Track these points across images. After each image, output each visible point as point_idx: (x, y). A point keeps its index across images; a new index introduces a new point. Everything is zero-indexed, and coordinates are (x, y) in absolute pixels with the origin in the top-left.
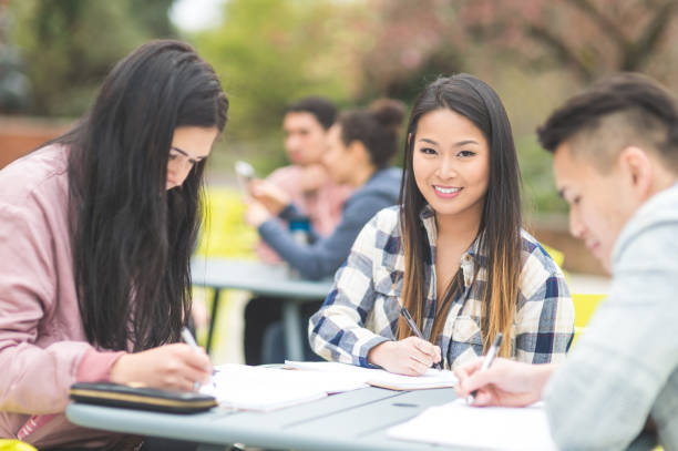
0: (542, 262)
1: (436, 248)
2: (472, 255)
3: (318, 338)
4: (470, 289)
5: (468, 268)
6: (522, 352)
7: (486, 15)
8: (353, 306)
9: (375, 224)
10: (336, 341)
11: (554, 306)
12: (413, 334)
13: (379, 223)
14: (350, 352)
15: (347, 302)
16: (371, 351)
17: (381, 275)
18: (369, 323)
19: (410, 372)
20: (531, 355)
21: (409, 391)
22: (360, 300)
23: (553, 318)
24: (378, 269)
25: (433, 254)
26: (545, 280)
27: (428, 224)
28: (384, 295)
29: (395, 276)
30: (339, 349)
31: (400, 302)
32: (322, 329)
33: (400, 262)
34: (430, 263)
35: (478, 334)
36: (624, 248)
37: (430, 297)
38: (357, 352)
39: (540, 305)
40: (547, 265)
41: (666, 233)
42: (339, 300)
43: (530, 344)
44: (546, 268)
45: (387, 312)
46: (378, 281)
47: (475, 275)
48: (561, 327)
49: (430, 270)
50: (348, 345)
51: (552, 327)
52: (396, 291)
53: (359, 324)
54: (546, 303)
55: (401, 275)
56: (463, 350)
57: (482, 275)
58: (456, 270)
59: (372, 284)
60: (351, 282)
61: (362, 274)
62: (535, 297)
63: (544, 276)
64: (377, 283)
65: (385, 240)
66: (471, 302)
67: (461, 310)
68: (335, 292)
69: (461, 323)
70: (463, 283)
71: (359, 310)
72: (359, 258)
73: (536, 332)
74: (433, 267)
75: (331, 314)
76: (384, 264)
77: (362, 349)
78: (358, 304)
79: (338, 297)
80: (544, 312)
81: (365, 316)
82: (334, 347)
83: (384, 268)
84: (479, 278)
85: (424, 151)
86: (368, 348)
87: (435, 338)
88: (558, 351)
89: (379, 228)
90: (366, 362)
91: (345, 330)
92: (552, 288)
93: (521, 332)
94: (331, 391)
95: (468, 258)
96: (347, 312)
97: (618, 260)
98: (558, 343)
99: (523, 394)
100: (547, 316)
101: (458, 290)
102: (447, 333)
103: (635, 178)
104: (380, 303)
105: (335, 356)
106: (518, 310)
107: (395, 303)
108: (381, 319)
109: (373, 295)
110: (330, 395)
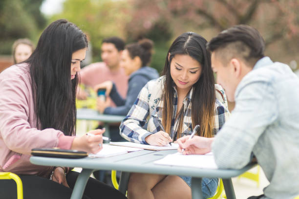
8: (137, 120)
10: (131, 136)
14: (138, 140)
26: (217, 108)
28: (153, 116)
29: (158, 109)
30: (133, 139)
32: (124, 130)
33: (161, 104)
36: (239, 92)
41: (255, 86)
44: (217, 103)
45: (155, 123)
50: (136, 137)
52: (158, 114)
54: (220, 117)
55: (161, 108)
60: (138, 112)
66: (185, 117)
72: (143, 103)
73: (218, 127)
77: (142, 138)
84: (188, 108)
86: (145, 137)
91: (134, 131)
95: (186, 100)
97: (237, 96)
99: (204, 149)
103: (235, 69)
110: (128, 152)
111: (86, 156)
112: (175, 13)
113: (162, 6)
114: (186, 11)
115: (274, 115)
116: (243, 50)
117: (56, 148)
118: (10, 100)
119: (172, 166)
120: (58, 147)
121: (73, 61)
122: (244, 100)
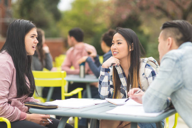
26: (151, 72)
62: (149, 76)
94: (96, 103)
103: (169, 44)
111: (57, 108)
112: (142, 9)
113: (133, 5)
115: (179, 81)
116: (178, 34)
119: (117, 114)
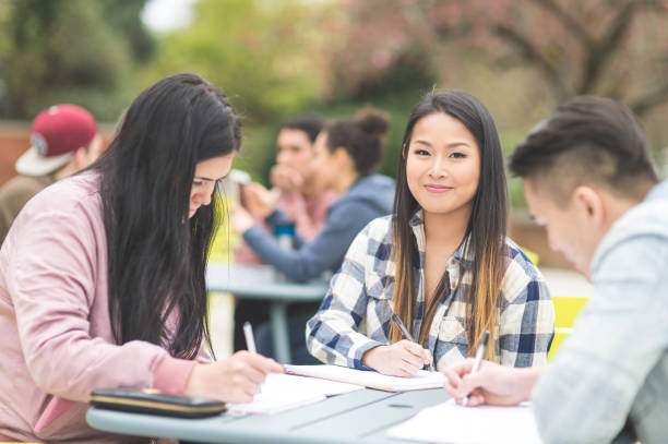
0: (524, 267)
1: (424, 254)
2: (458, 259)
3: (315, 341)
4: (456, 292)
5: (453, 272)
6: (505, 352)
7: (453, 15)
8: (346, 310)
9: (367, 233)
10: (332, 344)
11: (535, 309)
12: (404, 337)
13: (371, 231)
15: (341, 307)
16: (366, 353)
17: (373, 280)
18: (362, 325)
19: (403, 374)
20: (513, 356)
21: (402, 392)
22: (353, 305)
23: (534, 320)
24: (370, 274)
25: (421, 259)
26: (526, 284)
27: (418, 231)
28: (375, 299)
29: (386, 280)
30: (335, 352)
31: (392, 305)
32: (319, 333)
33: (391, 268)
34: (418, 268)
35: (463, 334)
36: (602, 259)
37: (419, 300)
38: (352, 355)
39: (522, 308)
40: (528, 270)
41: (639, 245)
42: (335, 305)
43: (513, 344)
44: (527, 273)
45: (378, 314)
46: (369, 286)
47: (460, 280)
48: (542, 328)
49: (419, 274)
50: (344, 349)
51: (533, 328)
52: (387, 295)
53: (353, 328)
54: (527, 307)
55: (392, 279)
56: (449, 348)
57: (467, 279)
58: (442, 274)
59: (365, 288)
60: (345, 288)
61: (355, 281)
62: (517, 301)
63: (525, 280)
64: (369, 287)
65: (377, 247)
66: (456, 303)
67: (447, 312)
68: (331, 297)
69: (447, 323)
70: (449, 285)
71: (353, 314)
72: (352, 264)
73: (519, 333)
74: (422, 271)
75: (327, 319)
76: (375, 270)
77: (357, 352)
78: (352, 309)
79: (333, 302)
80: (526, 314)
81: (359, 320)
82: (330, 350)
83: (375, 273)
84: (464, 281)
85: (418, 152)
86: (363, 351)
87: (423, 340)
88: (540, 351)
89: (370, 236)
90: (360, 365)
91: (342, 335)
92: (533, 292)
93: (504, 333)
94: (330, 393)
95: (453, 262)
96: (342, 317)
97: (597, 270)
98: (540, 343)
100: (529, 319)
101: (444, 293)
102: (434, 333)
103: (590, 210)
104: (372, 306)
105: (331, 358)
106: (501, 313)
107: (386, 306)
108: (374, 322)
109: (366, 298)
110: (328, 397)
111: (224, 411)
112: (444, 32)
113: (414, 16)
114: (467, 28)
117: (149, 392)
118: (44, 265)
120: (155, 387)
121: (196, 180)
122: (611, 282)
